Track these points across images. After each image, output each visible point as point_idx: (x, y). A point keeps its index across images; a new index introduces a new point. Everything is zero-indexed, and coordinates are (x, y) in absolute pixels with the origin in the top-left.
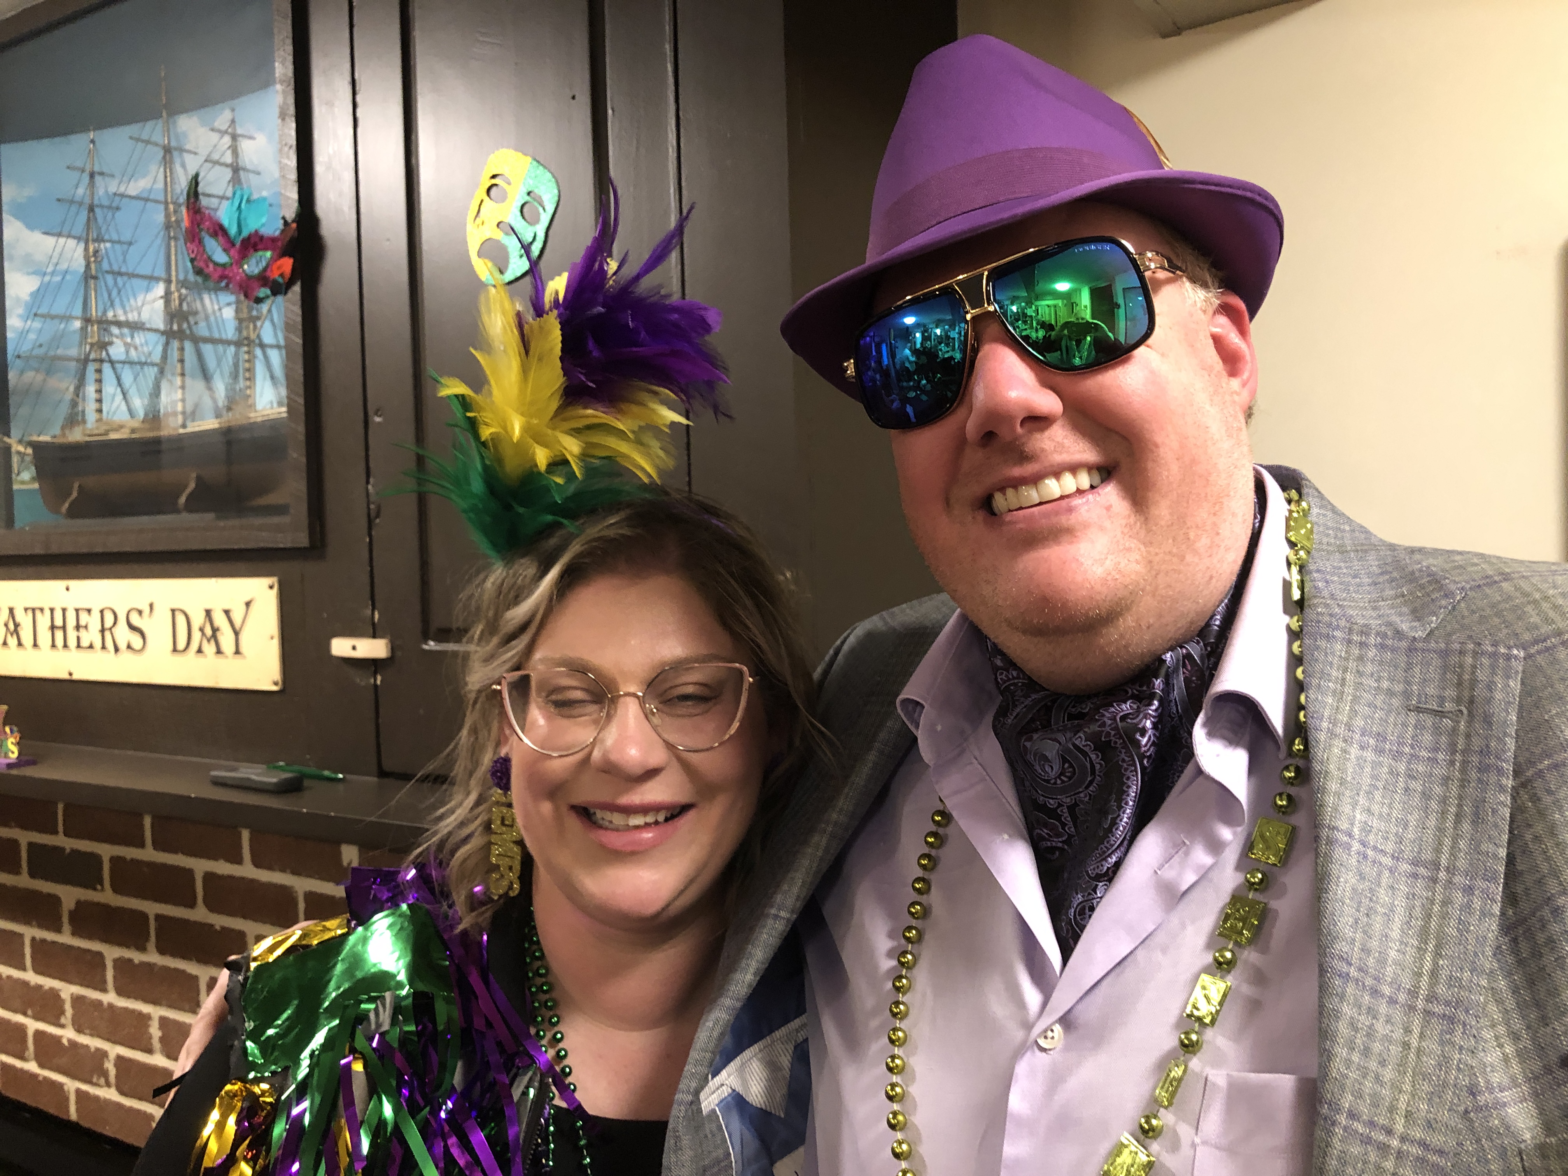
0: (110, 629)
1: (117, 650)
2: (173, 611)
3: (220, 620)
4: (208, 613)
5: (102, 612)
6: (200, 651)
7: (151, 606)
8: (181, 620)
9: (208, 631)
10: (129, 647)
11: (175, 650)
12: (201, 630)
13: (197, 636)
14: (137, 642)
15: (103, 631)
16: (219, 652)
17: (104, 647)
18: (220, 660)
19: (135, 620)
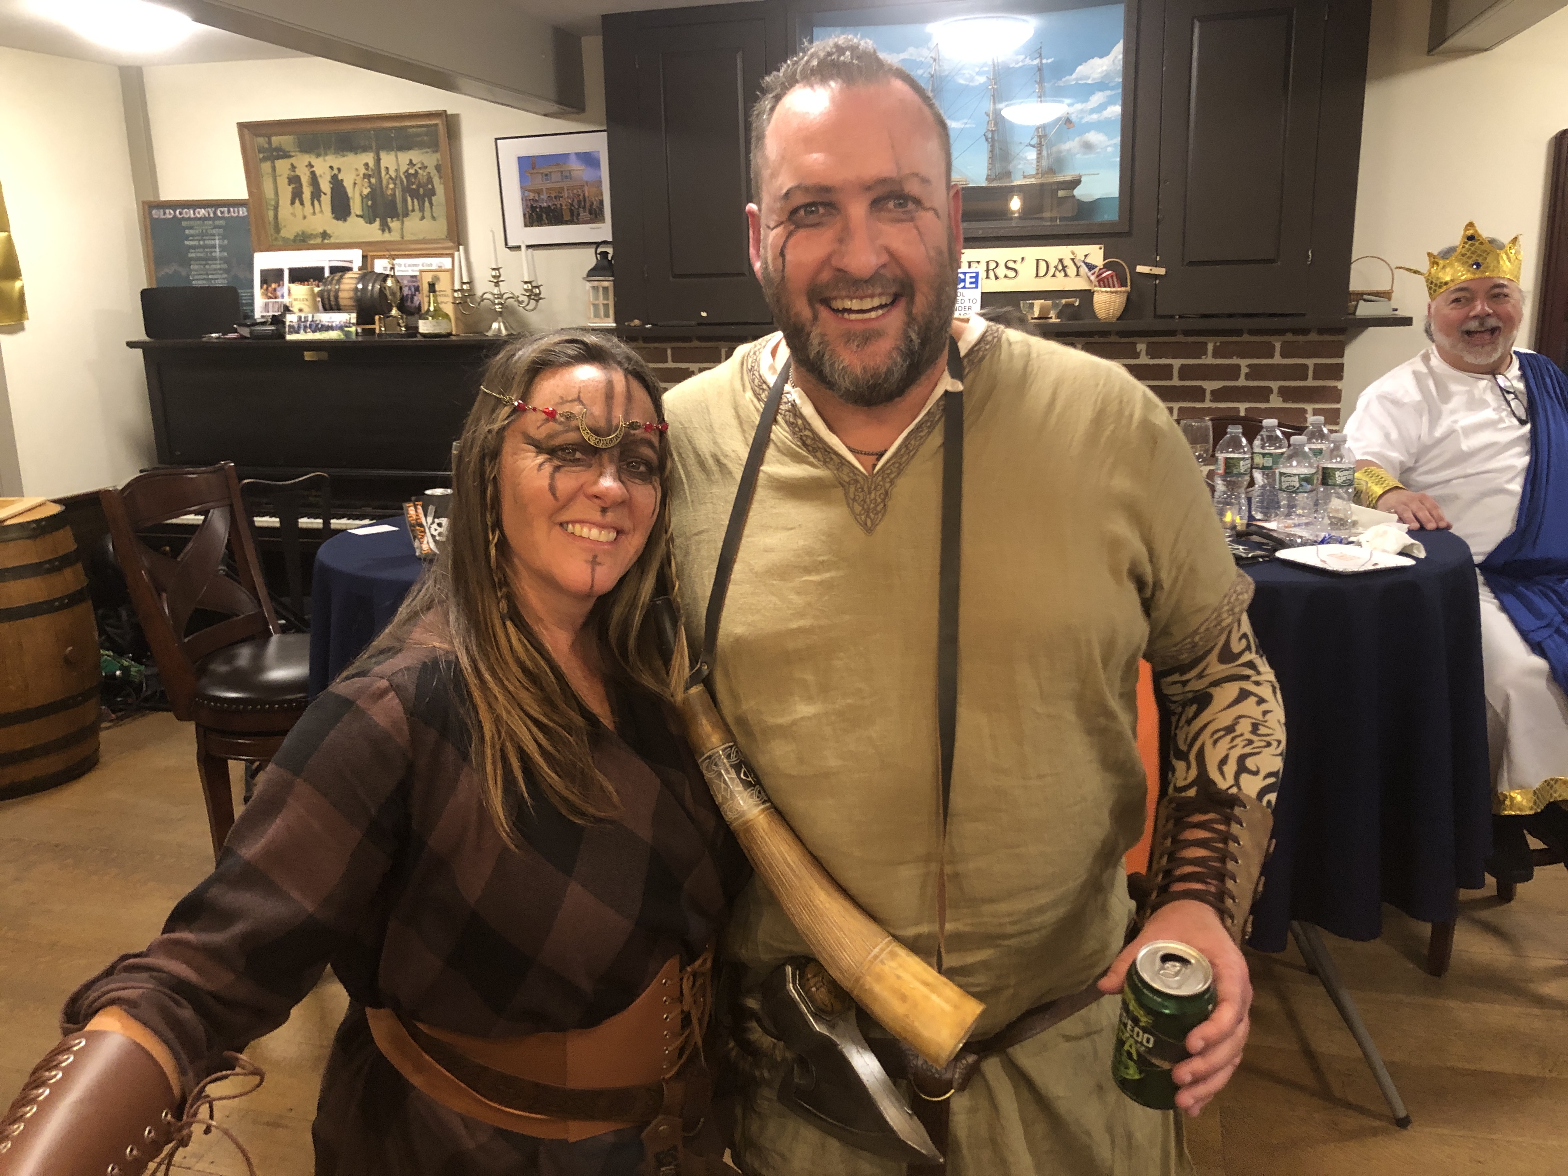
0: (993, 270)
1: (997, 278)
2: (1038, 261)
3: (1068, 262)
4: (1061, 260)
5: (988, 263)
6: (1054, 276)
7: (1023, 259)
8: (1043, 265)
9: (1060, 267)
10: (1006, 276)
11: (1037, 276)
12: (1056, 267)
13: (1052, 270)
14: (1011, 274)
15: (987, 270)
16: (1066, 275)
17: (987, 277)
18: (1067, 279)
19: (1010, 265)
